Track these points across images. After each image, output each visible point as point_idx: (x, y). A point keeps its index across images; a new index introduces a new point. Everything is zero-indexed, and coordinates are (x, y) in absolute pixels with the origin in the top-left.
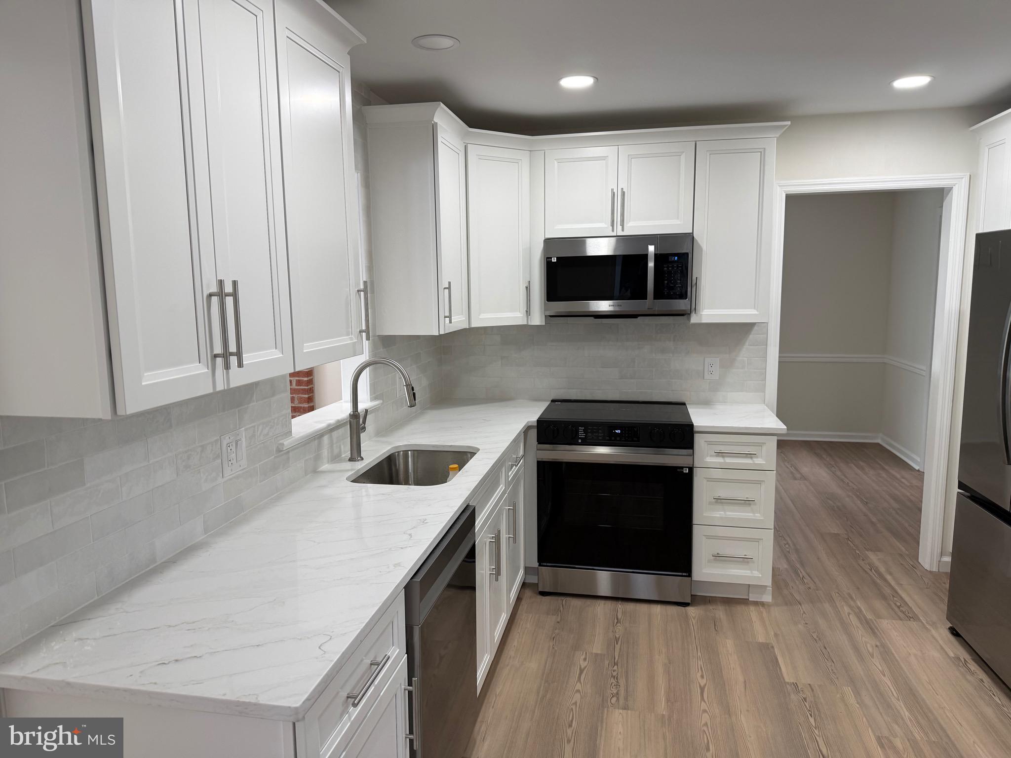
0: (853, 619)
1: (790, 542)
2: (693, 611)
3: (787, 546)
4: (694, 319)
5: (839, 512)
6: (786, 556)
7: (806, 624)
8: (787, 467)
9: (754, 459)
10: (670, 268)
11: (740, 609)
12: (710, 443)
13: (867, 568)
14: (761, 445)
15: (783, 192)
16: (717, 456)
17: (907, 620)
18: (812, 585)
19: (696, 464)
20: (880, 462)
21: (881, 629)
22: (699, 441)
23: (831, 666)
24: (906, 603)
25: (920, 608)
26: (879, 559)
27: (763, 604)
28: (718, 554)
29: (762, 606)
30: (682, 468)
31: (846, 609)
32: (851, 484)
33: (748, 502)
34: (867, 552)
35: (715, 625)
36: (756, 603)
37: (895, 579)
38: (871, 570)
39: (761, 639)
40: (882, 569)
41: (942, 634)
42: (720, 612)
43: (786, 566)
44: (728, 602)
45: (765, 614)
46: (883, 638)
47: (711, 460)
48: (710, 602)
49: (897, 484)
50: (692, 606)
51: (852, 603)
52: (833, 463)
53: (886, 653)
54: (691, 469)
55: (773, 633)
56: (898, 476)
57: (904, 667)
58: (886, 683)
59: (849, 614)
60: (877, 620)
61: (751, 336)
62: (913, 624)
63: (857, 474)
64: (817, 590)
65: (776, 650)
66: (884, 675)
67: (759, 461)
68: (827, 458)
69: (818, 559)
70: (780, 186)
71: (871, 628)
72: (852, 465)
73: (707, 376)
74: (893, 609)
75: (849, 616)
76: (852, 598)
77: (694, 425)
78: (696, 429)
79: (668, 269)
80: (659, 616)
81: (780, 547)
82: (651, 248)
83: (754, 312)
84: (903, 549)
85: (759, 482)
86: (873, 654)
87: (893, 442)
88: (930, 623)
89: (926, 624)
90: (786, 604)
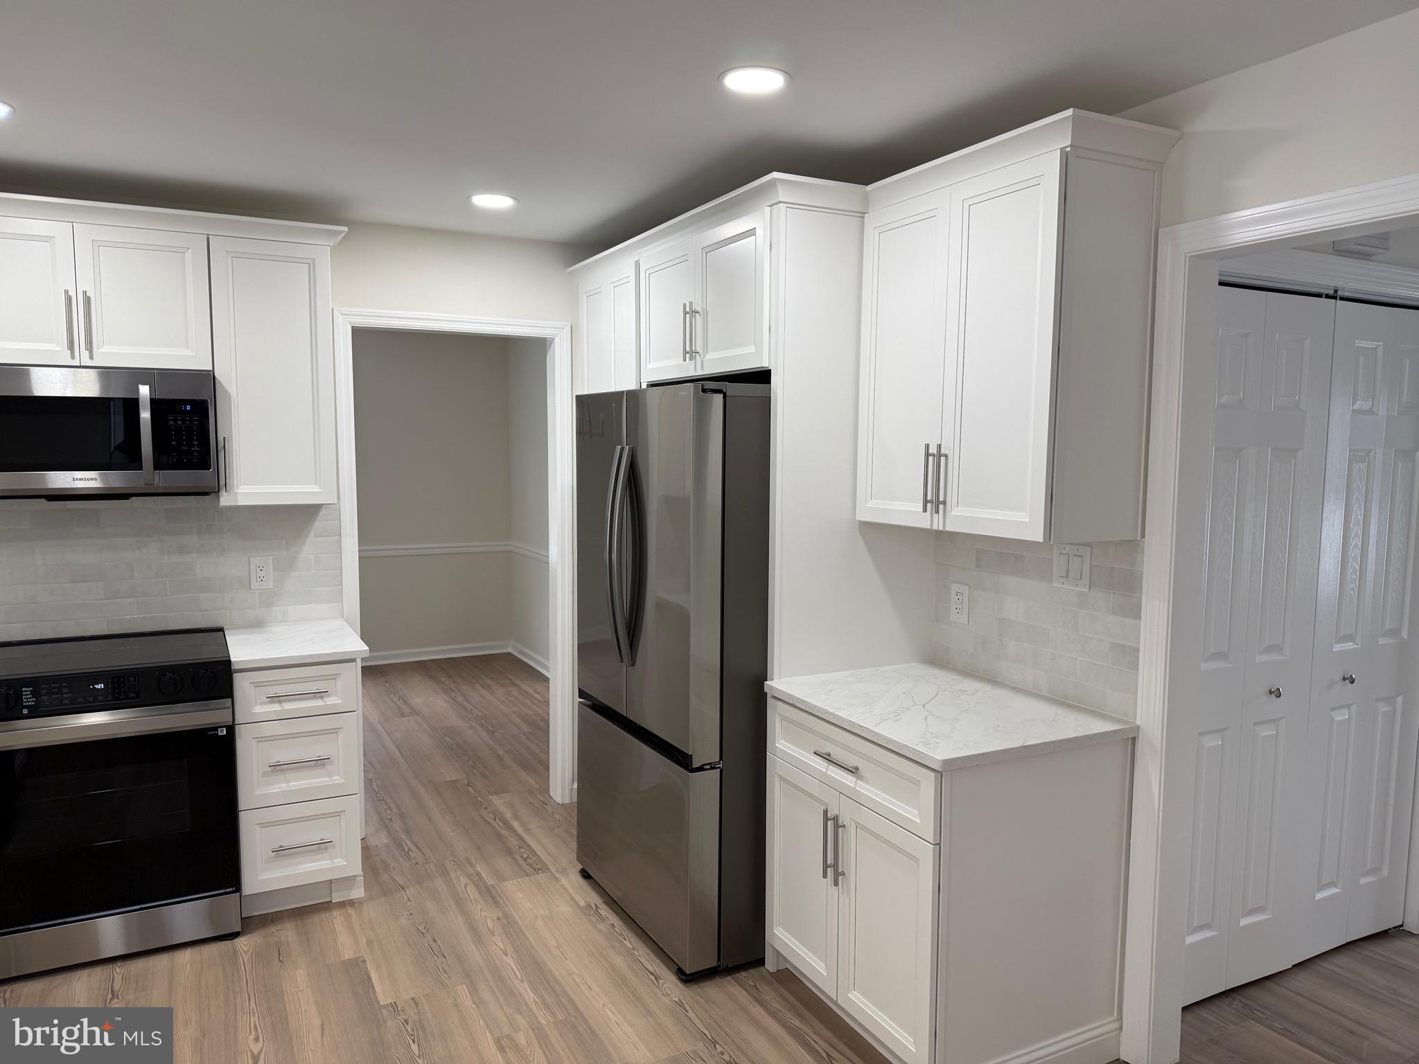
0: (472, 892)
1: (393, 805)
2: (245, 943)
3: (388, 812)
4: (225, 500)
5: (457, 749)
6: (386, 826)
7: (411, 914)
8: (394, 701)
9: (326, 699)
10: (179, 422)
11: (317, 918)
12: (257, 685)
13: (489, 817)
14: (334, 677)
15: (348, 324)
16: (271, 702)
17: (534, 874)
18: (420, 859)
19: (239, 719)
20: (511, 677)
21: (505, 895)
22: (242, 684)
23: (442, 963)
24: (533, 851)
25: (549, 855)
26: (505, 802)
27: (351, 903)
28: (281, 846)
29: (351, 906)
30: (216, 729)
31: (463, 880)
32: (475, 711)
33: (320, 762)
34: (490, 797)
35: (279, 954)
36: (342, 905)
37: (522, 824)
38: (495, 820)
39: (348, 955)
40: (508, 815)
41: (573, 881)
42: (287, 933)
43: (385, 841)
44: (301, 913)
45: (354, 919)
46: (507, 906)
47: (262, 709)
48: (272, 921)
49: (529, 702)
50: (244, 935)
51: (470, 870)
52: (453, 686)
53: (509, 926)
54: (231, 729)
55: (364, 941)
56: (531, 691)
57: (529, 936)
58: (509, 964)
59: (466, 885)
60: (500, 884)
61: (317, 523)
62: (541, 878)
63: (483, 696)
64: (427, 863)
65: (368, 964)
66: (507, 955)
67: (332, 701)
68: (445, 681)
69: (430, 820)
70: (342, 314)
71: (491, 896)
72: (477, 686)
73: (255, 585)
74: (519, 865)
75: (466, 888)
76: (470, 863)
77: (232, 660)
78: (234, 667)
79: (176, 422)
80: (188, 965)
81: (378, 813)
82: (144, 390)
83: (315, 489)
84: (534, 783)
85: (335, 731)
86: (494, 932)
87: (526, 650)
88: (561, 870)
89: (555, 873)
90: (385, 895)
